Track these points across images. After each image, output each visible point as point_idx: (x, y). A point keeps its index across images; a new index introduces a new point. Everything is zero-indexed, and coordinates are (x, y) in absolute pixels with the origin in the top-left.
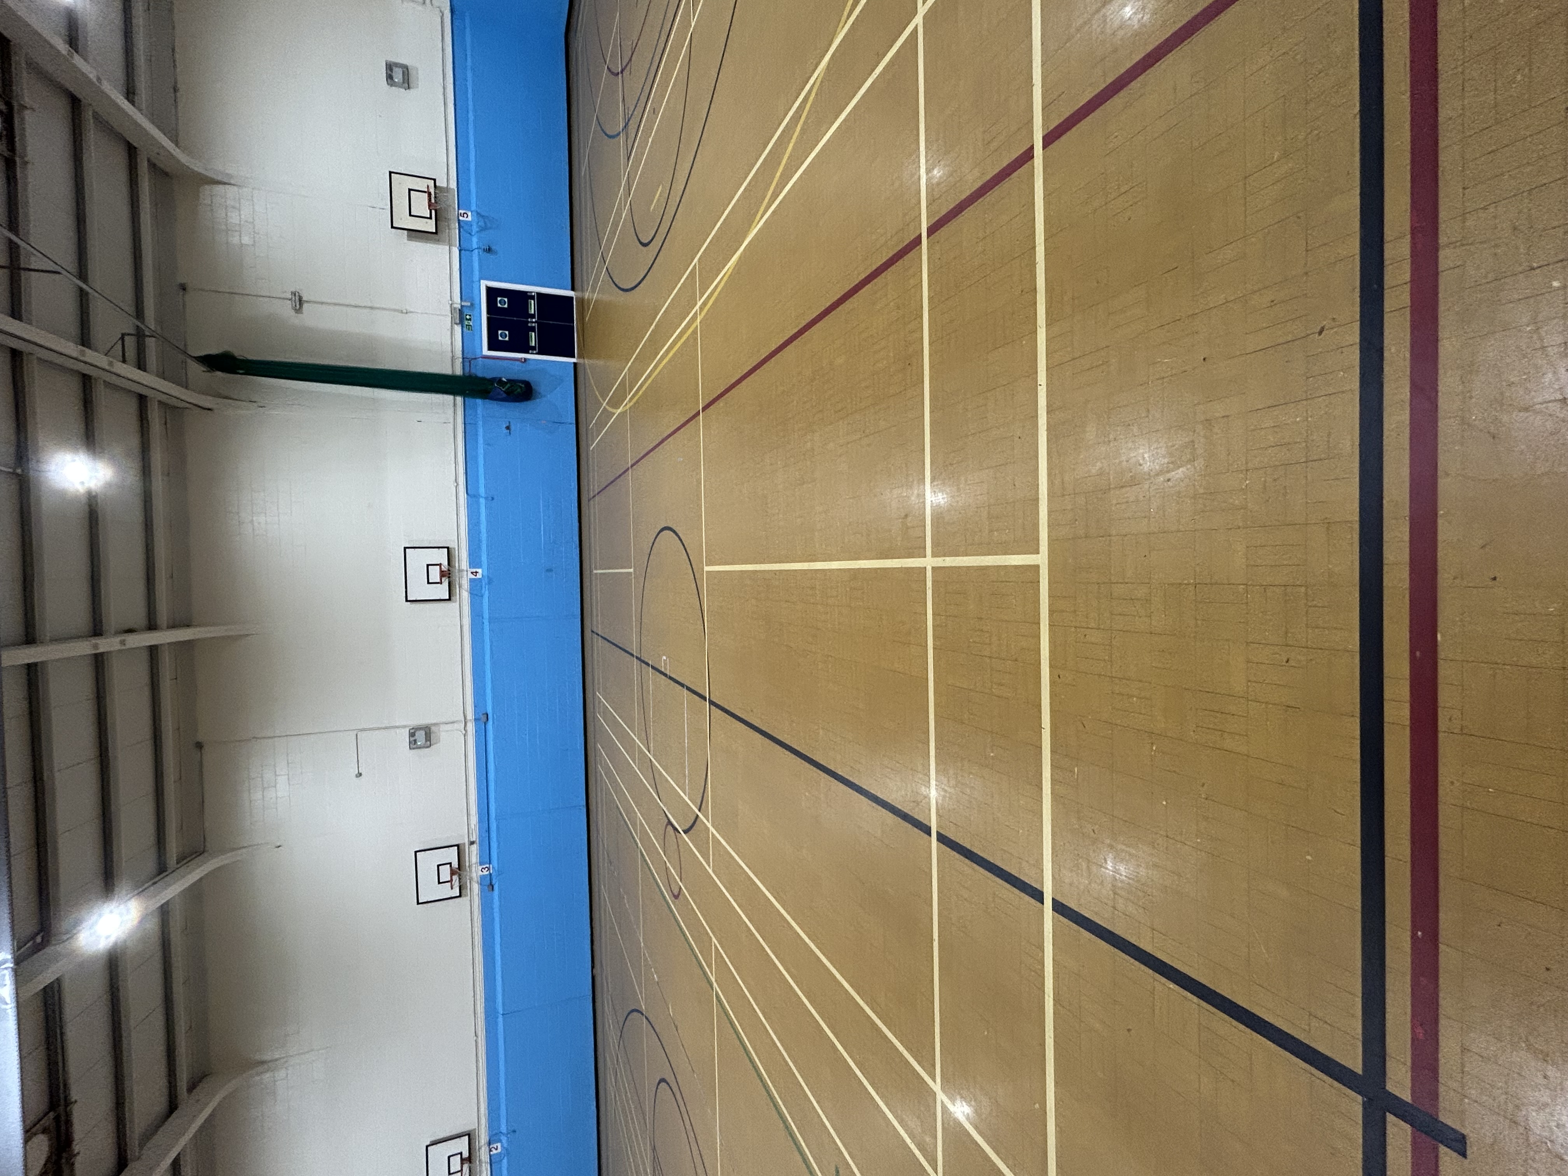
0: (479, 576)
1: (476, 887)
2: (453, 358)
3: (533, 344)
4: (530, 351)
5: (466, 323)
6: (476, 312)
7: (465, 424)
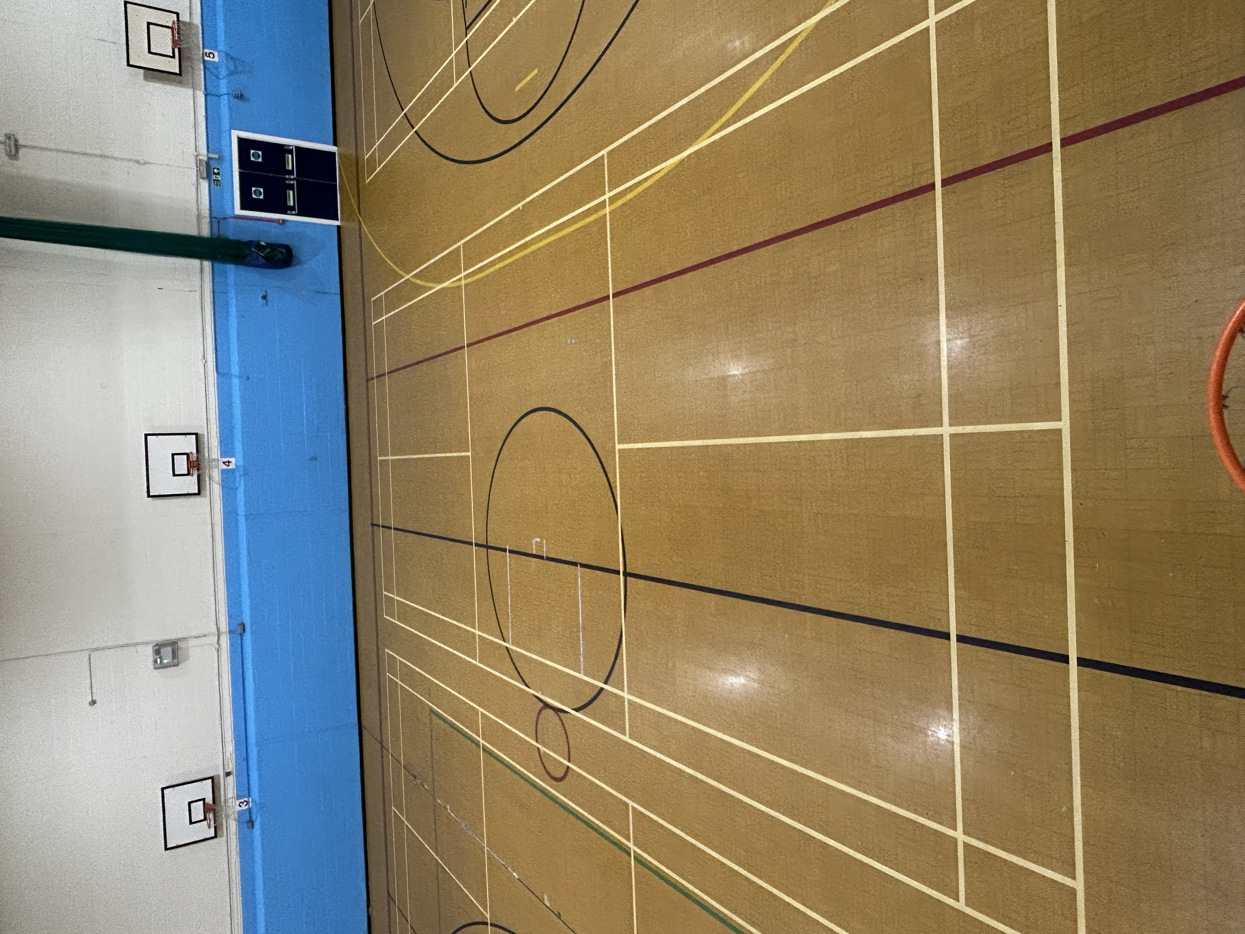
0: (232, 466)
1: (233, 826)
2: (199, 216)
3: (292, 204)
4: (289, 212)
5: (214, 177)
6: (226, 165)
7: (214, 292)
